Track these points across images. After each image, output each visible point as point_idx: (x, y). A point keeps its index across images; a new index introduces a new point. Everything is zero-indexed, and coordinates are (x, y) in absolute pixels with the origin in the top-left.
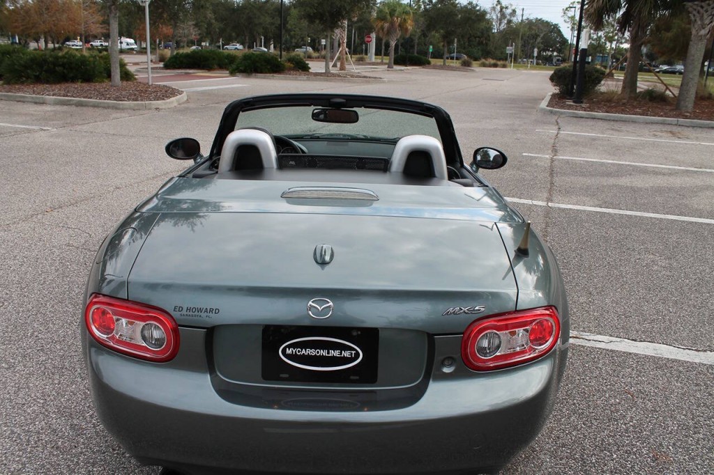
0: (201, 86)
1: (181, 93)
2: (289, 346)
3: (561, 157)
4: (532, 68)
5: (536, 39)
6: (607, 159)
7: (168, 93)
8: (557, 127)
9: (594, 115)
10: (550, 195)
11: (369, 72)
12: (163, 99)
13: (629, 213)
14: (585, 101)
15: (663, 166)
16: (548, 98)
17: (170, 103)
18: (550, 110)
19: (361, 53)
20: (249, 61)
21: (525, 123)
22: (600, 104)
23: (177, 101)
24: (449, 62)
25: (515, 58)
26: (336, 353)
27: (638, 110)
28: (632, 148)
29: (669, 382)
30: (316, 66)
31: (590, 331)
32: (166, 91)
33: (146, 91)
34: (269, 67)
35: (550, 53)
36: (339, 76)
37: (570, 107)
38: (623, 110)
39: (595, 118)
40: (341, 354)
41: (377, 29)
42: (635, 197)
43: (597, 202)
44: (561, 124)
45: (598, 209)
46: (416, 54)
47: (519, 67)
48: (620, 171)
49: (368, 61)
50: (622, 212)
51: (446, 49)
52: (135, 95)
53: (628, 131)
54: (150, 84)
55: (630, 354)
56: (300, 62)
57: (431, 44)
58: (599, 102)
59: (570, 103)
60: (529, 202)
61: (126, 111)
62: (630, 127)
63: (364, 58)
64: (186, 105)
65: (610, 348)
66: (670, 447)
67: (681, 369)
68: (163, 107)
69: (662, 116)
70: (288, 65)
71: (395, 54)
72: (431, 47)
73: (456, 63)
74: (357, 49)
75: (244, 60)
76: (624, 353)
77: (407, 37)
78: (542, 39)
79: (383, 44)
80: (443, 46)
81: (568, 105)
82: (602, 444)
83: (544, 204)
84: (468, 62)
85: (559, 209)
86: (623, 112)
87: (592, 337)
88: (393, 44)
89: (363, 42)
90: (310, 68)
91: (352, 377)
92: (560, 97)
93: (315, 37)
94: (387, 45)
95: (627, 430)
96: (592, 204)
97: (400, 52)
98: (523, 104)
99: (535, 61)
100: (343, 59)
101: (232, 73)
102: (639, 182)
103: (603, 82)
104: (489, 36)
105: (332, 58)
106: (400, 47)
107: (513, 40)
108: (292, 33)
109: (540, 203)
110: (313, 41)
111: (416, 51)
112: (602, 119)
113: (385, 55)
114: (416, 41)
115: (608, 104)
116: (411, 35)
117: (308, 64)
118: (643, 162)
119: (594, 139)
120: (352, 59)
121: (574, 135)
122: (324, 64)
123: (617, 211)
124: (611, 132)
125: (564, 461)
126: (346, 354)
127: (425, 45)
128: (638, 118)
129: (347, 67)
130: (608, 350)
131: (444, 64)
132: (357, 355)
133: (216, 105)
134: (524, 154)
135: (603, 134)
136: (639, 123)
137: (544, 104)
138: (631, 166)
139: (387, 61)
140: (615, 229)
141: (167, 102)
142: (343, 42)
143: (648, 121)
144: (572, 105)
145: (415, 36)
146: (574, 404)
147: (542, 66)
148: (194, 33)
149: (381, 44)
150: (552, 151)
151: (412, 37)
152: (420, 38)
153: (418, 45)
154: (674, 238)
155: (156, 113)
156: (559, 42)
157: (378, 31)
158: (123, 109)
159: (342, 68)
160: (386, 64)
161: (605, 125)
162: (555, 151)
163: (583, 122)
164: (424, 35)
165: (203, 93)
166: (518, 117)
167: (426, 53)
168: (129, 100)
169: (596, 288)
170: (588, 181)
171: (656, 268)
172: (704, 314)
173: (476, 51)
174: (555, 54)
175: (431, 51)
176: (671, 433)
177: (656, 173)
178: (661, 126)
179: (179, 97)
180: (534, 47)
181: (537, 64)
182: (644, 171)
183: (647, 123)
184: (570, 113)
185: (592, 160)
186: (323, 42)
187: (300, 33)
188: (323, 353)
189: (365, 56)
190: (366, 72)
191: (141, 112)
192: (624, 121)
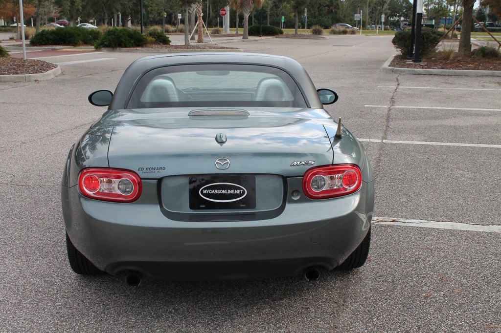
0: (71, 60)
1: (56, 66)
2: (205, 189)
3: (397, 107)
4: (380, 33)
5: (383, 5)
6: (437, 107)
7: (45, 67)
8: (397, 83)
9: (431, 72)
10: (386, 135)
11: (226, 43)
12: (41, 72)
13: (448, 144)
14: (424, 60)
15: (485, 109)
16: (391, 59)
17: (47, 75)
18: (391, 69)
19: (216, 25)
20: (113, 36)
21: (368, 81)
22: (437, 62)
23: (54, 73)
24: (301, 31)
25: (363, 25)
26: (231, 192)
27: (470, 65)
28: (461, 97)
29: (459, 242)
30: (176, 40)
31: (406, 217)
32: (42, 65)
33: (23, 65)
34: (132, 42)
35: (397, 19)
36: (198, 47)
37: (409, 66)
38: (457, 66)
39: (431, 75)
40: (235, 192)
41: (231, 3)
42: (456, 133)
43: (423, 138)
44: (400, 81)
45: (424, 143)
46: (269, 25)
47: (367, 33)
48: (447, 115)
49: (223, 33)
50: (443, 144)
51: (297, 19)
52: (14, 69)
53: (459, 84)
54: (25, 59)
55: (434, 229)
56: (161, 36)
57: (283, 14)
58: (436, 61)
59: (410, 62)
60: (368, 140)
61: (7, 83)
62: (463, 81)
63: (219, 31)
64: (62, 77)
65: (419, 226)
66: (453, 274)
67: (469, 235)
68: (42, 79)
69: (491, 69)
70: (150, 39)
71: (249, 25)
72: (283, 17)
73: (307, 32)
74: (213, 21)
75: (108, 35)
76: (429, 228)
77: (260, 8)
78: (389, 5)
79: (237, 16)
80: (295, 16)
81: (408, 64)
82: (407, 274)
83: (380, 141)
84: (318, 30)
85: (392, 144)
86: (457, 67)
87: (407, 221)
88: (247, 16)
89: (217, 15)
90: (170, 42)
91: (241, 206)
92: (402, 58)
93: (171, 11)
94: (242, 18)
95: (424, 267)
96: (419, 139)
97: (253, 23)
98: (368, 66)
99: (383, 26)
100: (201, 32)
101: (98, 48)
102: (461, 122)
103: (440, 43)
104: (338, 4)
105: (190, 32)
106: (253, 19)
107: (362, 8)
108: (149, 9)
109: (376, 141)
110: (169, 15)
111: (268, 23)
112: (438, 75)
113: (239, 27)
114: (269, 12)
115: (444, 62)
116: (263, 7)
117: (168, 38)
118: (468, 107)
119: (428, 91)
120: (209, 31)
121: (411, 89)
122: (183, 37)
123: (439, 144)
124: (444, 85)
125: (380, 283)
126: (237, 192)
127: (278, 16)
128: (471, 72)
129: (205, 39)
130: (418, 227)
131: (296, 33)
132: (244, 192)
133: (90, 76)
134: (366, 106)
135: (437, 87)
136: (471, 76)
137: (386, 65)
138: (457, 110)
139: (242, 33)
140: (435, 155)
141: (45, 75)
142: (200, 16)
143: (479, 75)
144: (412, 64)
145: (267, 7)
146: (390, 256)
147: (390, 31)
148: (54, 11)
149: (235, 16)
150: (390, 103)
151: (264, 8)
152: (272, 9)
153: (270, 16)
154: (482, 159)
155: (36, 84)
156: (406, 7)
157: (232, 4)
158: (5, 82)
159: (200, 41)
160: (241, 35)
161: (441, 79)
162: (393, 101)
163: (421, 78)
164: (276, 6)
165: (75, 66)
166: (362, 77)
167: (278, 24)
168: (9, 73)
169: (414, 193)
170: (418, 123)
171: (463, 179)
172: (493, 205)
173: (326, 19)
174: (402, 18)
175: (283, 21)
176: (455, 267)
177: (477, 115)
178: (490, 79)
179: (54, 70)
180: (381, 14)
181: (385, 29)
182: (468, 114)
183: (478, 76)
184: (409, 71)
185: (424, 107)
186: (180, 16)
187: (157, 8)
188: (224, 192)
189: (221, 29)
190: (222, 43)
191: (22, 84)
192: (458, 75)
